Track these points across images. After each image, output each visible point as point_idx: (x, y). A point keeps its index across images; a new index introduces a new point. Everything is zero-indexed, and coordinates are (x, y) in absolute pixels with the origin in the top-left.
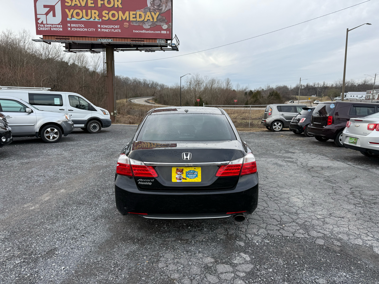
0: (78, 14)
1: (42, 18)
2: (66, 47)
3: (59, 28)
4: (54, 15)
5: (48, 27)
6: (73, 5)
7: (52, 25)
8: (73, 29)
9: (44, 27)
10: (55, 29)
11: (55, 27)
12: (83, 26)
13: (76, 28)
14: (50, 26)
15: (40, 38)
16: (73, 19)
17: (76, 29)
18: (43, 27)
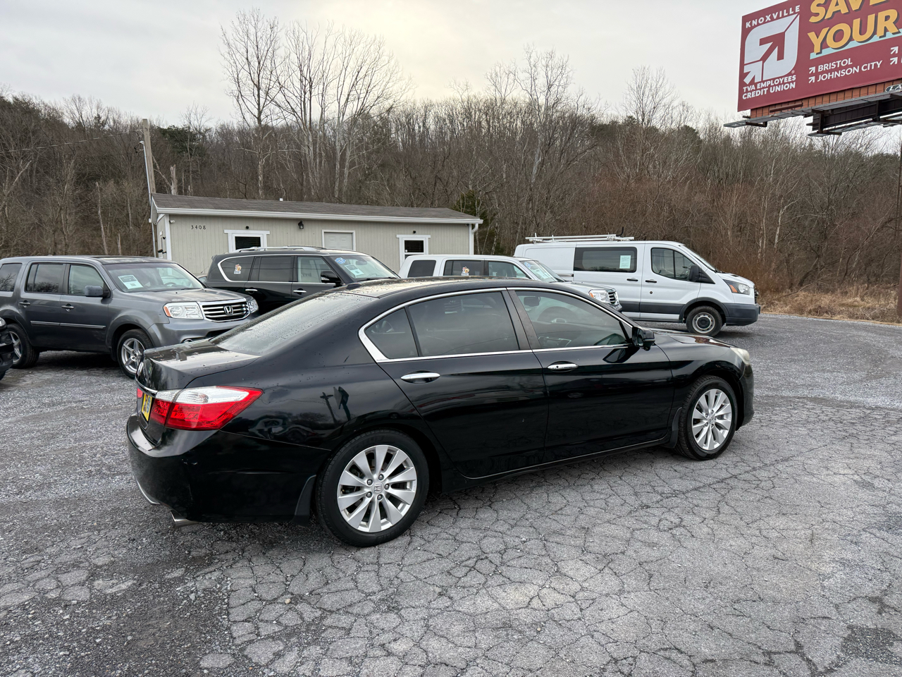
0: (838, 36)
1: (754, 71)
2: (814, 125)
3: (789, 83)
4: (780, 57)
5: (764, 88)
6: (829, 15)
7: (774, 79)
8: (821, 78)
9: (756, 89)
10: (778, 89)
11: (780, 84)
12: (849, 62)
13: (831, 71)
14: (769, 83)
15: (744, 117)
16: (826, 52)
17: (828, 76)
18: (753, 90)
